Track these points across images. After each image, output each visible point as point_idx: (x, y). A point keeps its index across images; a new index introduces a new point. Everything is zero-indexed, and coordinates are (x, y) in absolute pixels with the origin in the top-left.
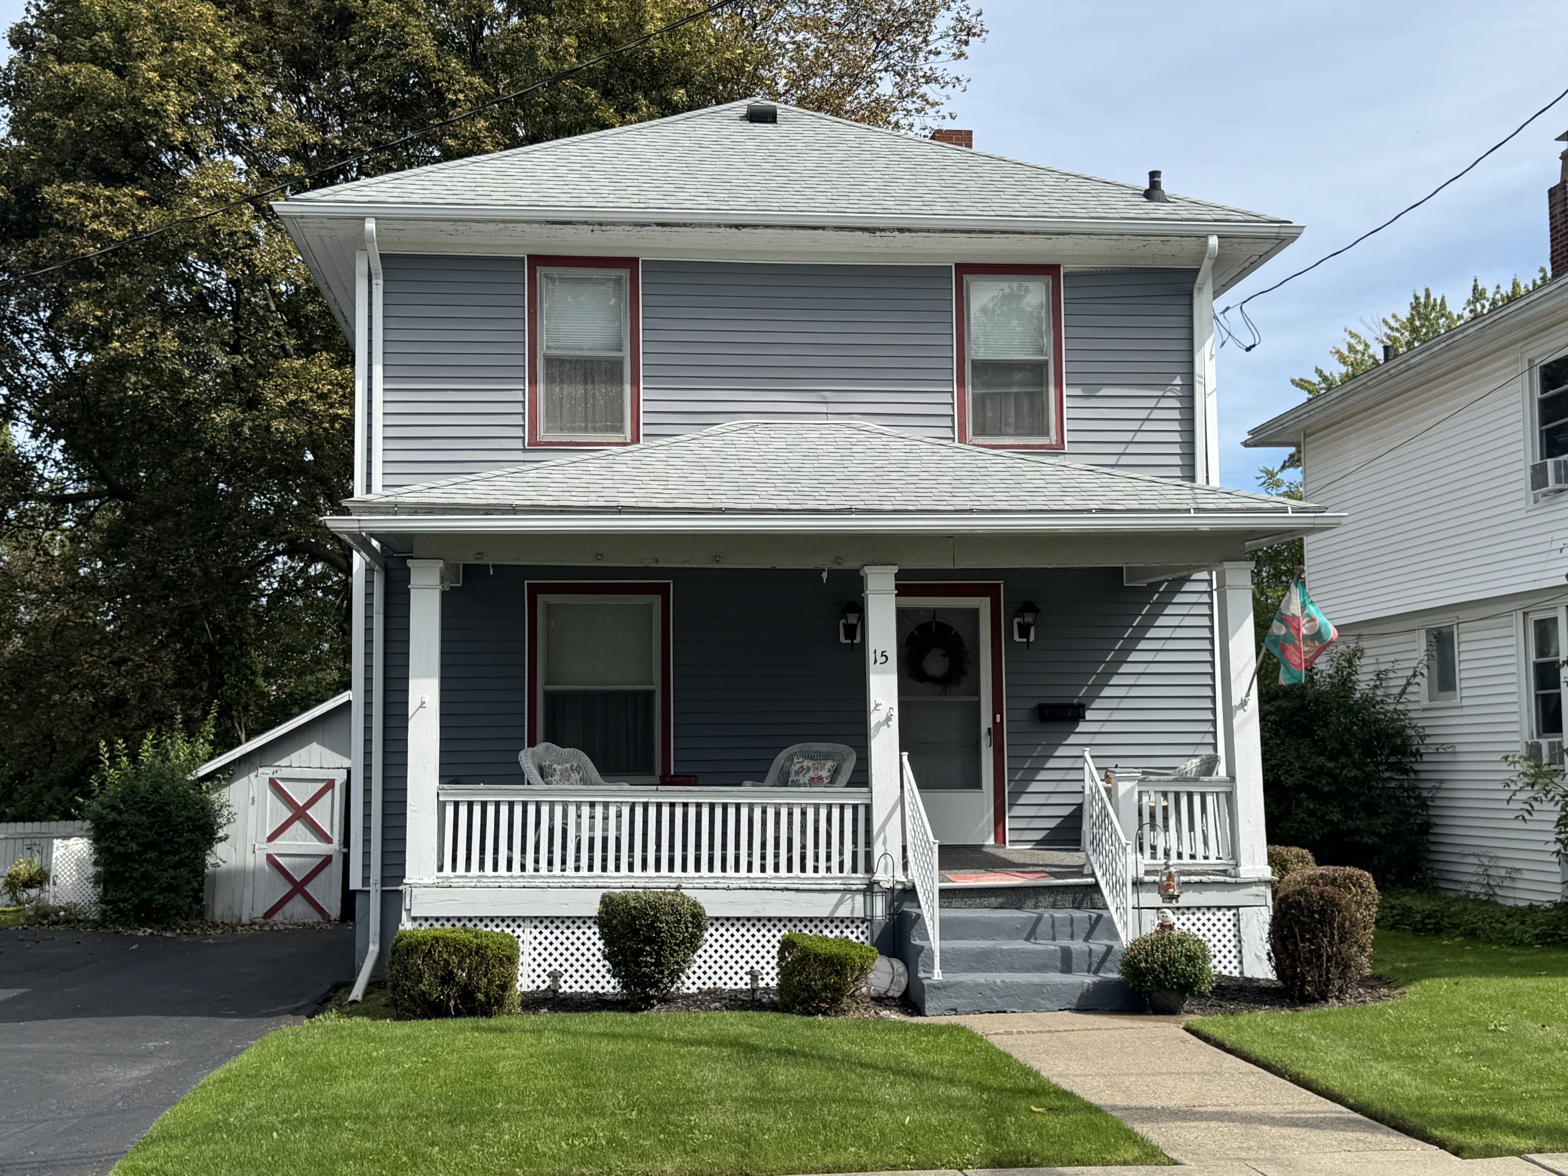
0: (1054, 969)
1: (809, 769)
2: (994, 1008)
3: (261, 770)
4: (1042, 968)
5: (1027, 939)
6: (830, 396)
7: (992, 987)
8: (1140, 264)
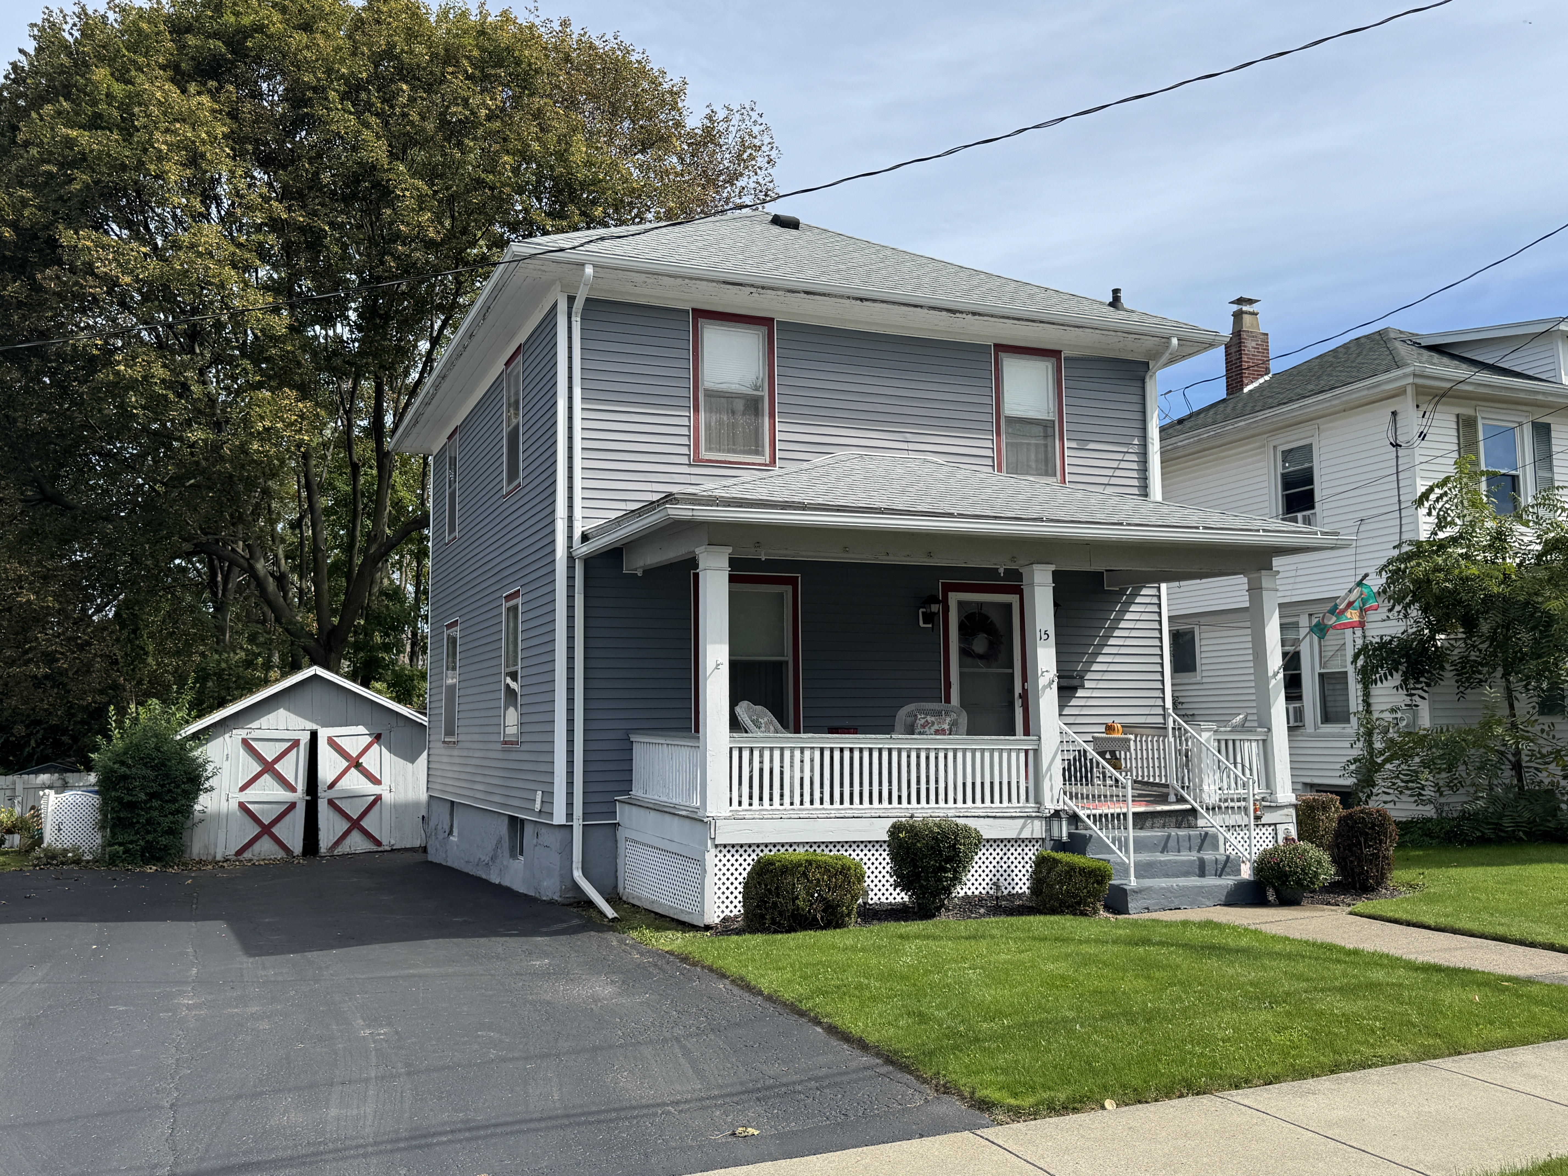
0: (1194, 875)
1: (933, 723)
2: (1173, 906)
3: (234, 731)
4: (1186, 874)
5: (1162, 852)
6: (909, 437)
7: (1170, 890)
8: (1111, 355)
